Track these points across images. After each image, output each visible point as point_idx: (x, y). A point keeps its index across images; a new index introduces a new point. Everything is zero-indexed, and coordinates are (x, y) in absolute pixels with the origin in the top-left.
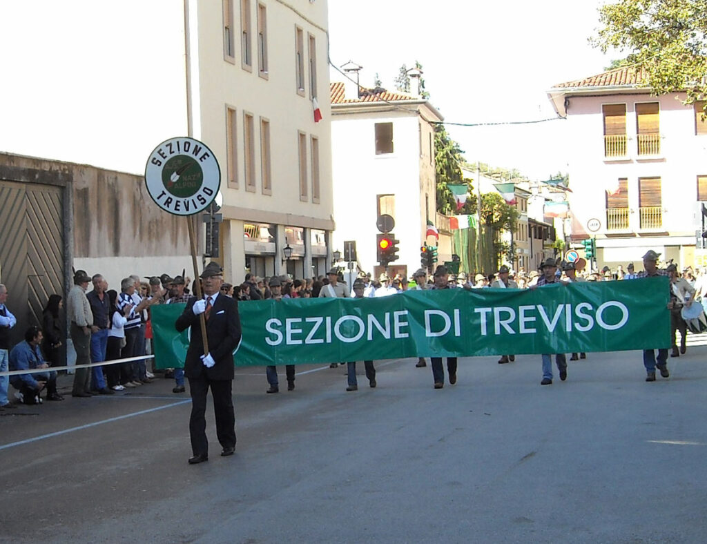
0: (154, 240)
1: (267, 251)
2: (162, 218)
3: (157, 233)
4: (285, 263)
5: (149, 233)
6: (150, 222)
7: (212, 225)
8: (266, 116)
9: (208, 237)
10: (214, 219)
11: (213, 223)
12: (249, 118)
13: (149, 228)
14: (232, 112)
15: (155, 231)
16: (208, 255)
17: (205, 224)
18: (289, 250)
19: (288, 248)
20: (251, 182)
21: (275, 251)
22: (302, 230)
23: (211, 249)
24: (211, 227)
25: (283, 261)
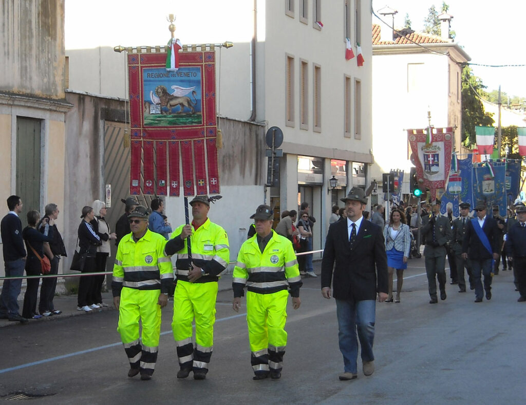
0: (227, 172)
1: (315, 182)
2: (234, 152)
3: (230, 165)
4: (330, 192)
5: (224, 165)
6: (224, 157)
7: (273, 159)
8: (319, 63)
9: (269, 169)
10: (275, 153)
11: (274, 158)
12: (304, 64)
13: (224, 161)
14: (290, 59)
15: (228, 164)
16: (270, 184)
17: (267, 158)
18: (335, 181)
19: (334, 179)
20: (304, 121)
21: (322, 182)
22: (345, 163)
23: (272, 181)
24: (273, 161)
25: (328, 190)
